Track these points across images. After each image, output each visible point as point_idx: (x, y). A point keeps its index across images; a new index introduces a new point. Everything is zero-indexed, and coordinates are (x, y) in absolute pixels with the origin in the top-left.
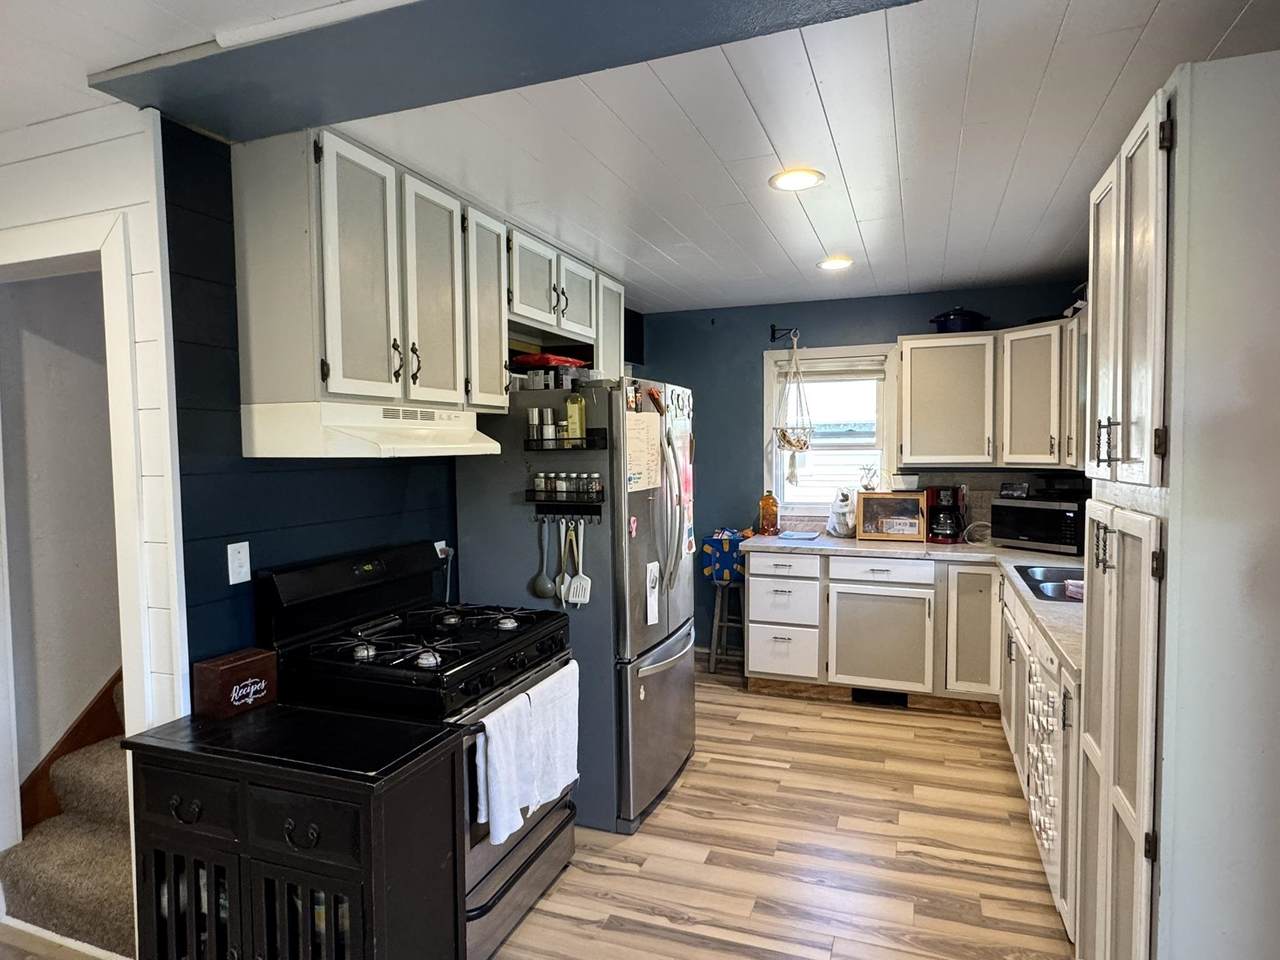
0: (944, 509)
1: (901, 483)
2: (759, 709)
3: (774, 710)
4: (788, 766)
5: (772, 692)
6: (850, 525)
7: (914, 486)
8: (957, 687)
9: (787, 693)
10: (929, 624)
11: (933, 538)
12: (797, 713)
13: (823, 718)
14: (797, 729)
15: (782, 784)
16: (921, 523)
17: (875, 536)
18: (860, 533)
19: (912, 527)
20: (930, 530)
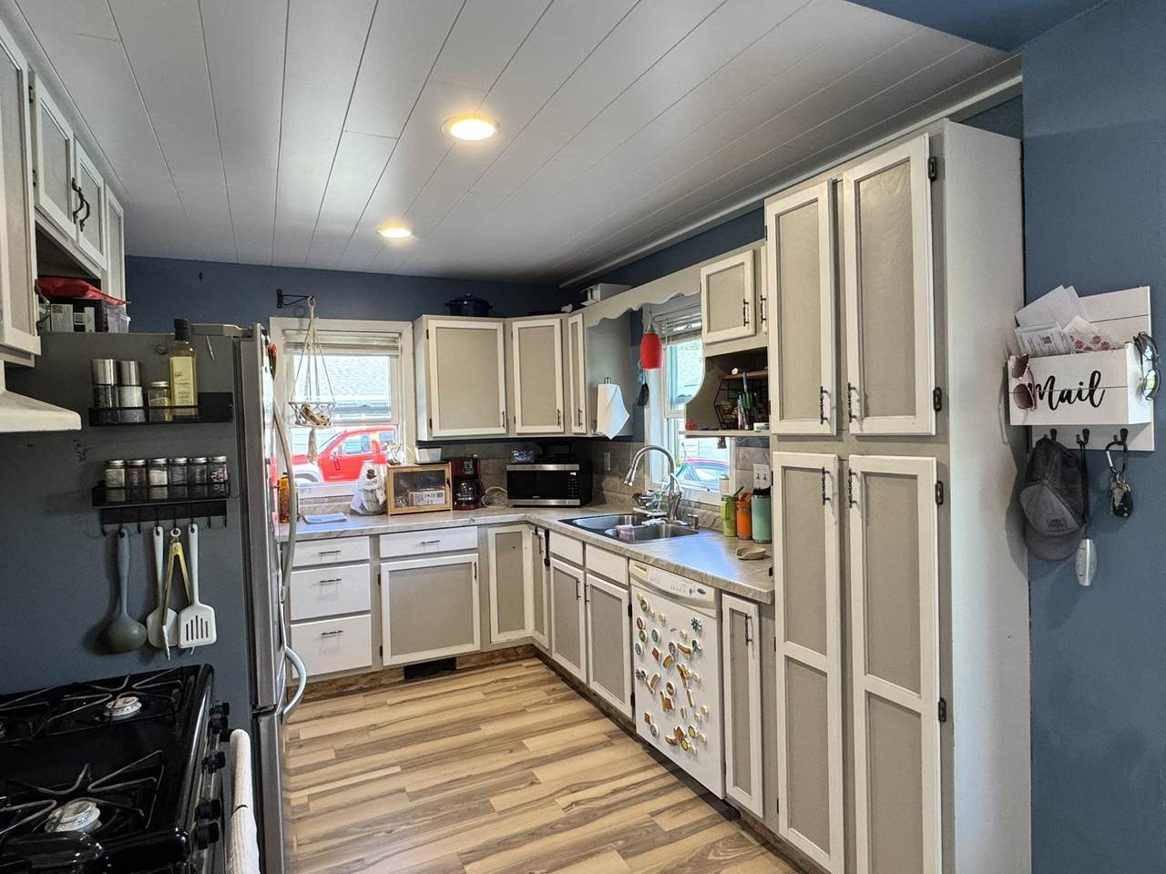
0: (467, 479)
1: (425, 456)
2: (317, 718)
3: (334, 714)
4: (398, 769)
5: (319, 695)
6: (381, 501)
7: (438, 459)
8: (500, 639)
9: (335, 692)
10: (475, 585)
11: (459, 506)
12: (361, 710)
13: (390, 705)
14: (375, 727)
15: (408, 790)
16: (447, 492)
17: (405, 509)
18: (391, 508)
19: (439, 497)
20: (455, 498)
